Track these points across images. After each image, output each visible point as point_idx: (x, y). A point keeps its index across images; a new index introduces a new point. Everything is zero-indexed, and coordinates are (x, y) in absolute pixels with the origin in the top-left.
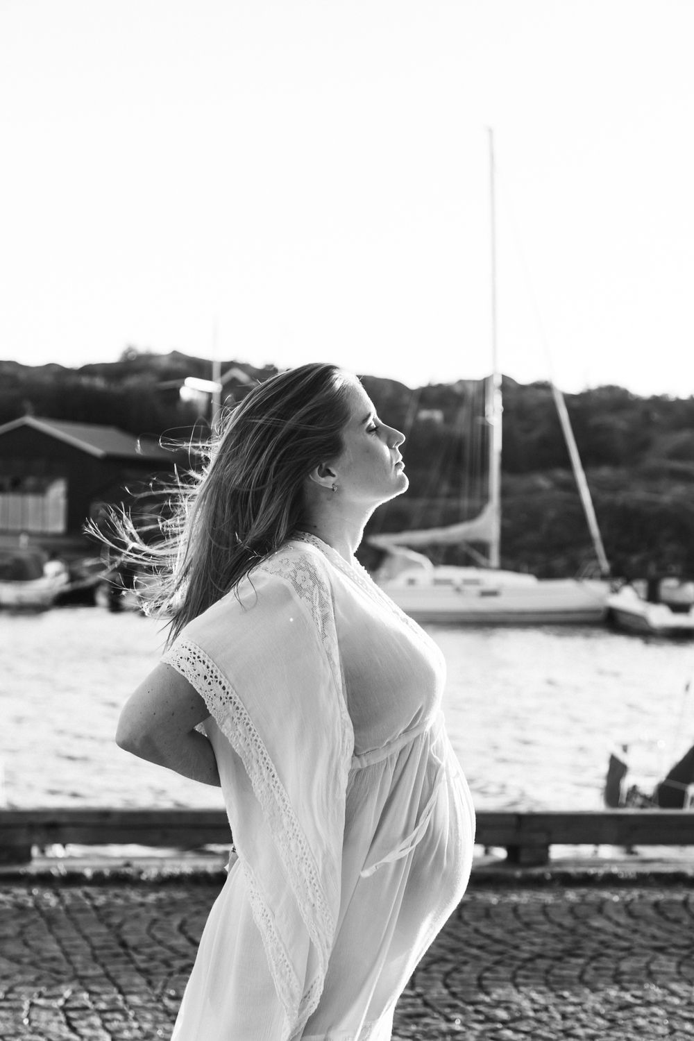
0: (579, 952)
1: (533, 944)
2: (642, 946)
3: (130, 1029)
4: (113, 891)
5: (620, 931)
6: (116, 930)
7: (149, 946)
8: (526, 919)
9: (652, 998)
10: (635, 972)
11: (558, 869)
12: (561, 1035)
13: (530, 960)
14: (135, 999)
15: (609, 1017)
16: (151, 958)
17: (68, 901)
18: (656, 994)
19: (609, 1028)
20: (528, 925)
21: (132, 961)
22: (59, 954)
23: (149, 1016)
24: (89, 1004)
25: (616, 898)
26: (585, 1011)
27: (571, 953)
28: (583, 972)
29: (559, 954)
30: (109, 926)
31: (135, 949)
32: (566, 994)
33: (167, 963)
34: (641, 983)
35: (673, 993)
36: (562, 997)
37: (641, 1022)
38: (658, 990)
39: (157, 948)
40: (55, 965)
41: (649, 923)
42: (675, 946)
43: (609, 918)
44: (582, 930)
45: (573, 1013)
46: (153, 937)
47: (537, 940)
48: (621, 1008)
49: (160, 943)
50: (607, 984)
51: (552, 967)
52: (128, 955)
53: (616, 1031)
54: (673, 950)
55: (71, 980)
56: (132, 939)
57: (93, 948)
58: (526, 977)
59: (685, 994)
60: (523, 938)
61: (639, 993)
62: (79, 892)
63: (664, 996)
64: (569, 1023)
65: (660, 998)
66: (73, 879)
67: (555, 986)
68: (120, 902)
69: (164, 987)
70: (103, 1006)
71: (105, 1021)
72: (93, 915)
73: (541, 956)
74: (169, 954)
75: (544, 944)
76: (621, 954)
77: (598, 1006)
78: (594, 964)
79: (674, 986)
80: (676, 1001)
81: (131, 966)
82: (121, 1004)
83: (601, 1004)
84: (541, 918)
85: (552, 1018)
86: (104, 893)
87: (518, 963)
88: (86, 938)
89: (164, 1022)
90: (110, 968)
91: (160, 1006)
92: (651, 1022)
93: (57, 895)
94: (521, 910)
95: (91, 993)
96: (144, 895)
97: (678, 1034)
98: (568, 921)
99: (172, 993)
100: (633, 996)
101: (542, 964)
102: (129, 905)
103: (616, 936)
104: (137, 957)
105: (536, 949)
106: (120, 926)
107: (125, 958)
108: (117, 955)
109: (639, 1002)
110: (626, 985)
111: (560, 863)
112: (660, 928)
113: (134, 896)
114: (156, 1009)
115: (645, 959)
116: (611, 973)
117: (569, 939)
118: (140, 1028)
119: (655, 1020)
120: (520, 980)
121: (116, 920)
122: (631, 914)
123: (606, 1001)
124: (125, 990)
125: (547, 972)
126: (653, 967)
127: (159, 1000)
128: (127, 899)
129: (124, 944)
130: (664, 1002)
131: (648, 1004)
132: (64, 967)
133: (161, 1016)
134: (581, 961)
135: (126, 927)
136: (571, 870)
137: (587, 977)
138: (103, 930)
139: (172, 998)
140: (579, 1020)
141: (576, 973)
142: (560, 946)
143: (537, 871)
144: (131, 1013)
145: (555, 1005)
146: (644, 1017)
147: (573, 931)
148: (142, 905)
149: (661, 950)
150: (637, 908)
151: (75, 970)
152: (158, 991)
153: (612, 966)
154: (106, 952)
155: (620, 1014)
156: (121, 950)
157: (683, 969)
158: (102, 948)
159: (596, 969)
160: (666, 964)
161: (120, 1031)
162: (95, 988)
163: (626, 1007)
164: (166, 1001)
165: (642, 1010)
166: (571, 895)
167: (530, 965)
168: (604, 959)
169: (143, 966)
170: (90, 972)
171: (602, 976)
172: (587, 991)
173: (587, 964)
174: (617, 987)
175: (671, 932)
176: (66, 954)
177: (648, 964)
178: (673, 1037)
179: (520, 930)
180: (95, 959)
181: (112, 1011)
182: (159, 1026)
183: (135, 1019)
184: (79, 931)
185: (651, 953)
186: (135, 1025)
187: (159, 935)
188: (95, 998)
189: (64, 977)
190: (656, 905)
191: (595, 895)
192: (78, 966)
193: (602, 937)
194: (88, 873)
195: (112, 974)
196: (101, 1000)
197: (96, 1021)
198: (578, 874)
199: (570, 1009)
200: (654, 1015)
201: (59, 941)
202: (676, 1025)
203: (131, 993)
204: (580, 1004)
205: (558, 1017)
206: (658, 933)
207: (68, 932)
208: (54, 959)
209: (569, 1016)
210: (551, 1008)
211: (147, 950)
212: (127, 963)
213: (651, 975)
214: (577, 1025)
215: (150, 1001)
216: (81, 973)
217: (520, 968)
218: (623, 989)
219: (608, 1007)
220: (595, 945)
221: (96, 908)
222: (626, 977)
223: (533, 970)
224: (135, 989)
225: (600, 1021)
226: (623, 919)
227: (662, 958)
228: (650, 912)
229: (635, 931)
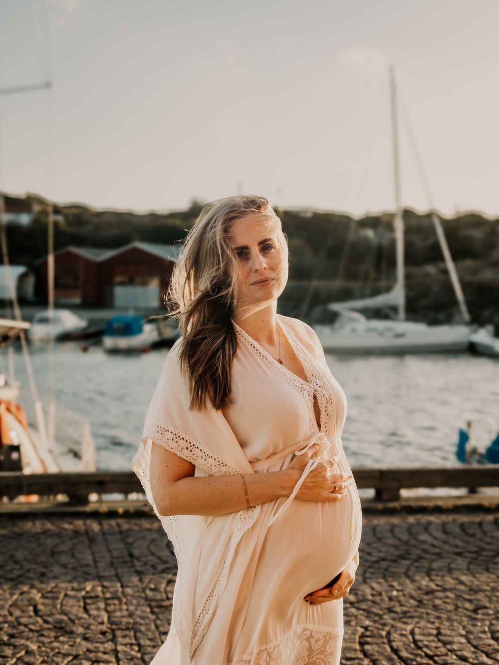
0: (408, 556)
1: (380, 551)
2: (448, 552)
3: (121, 610)
4: (134, 521)
5: (436, 542)
6: (128, 546)
7: (146, 556)
8: (379, 535)
9: (448, 586)
10: (440, 569)
11: (405, 503)
12: (386, 611)
13: (377, 562)
14: (129, 591)
15: (418, 599)
16: (145, 564)
17: (106, 527)
18: (451, 583)
19: (418, 607)
20: (379, 540)
21: (133, 566)
22: (91, 562)
23: (135, 602)
24: (101, 595)
25: (438, 521)
26: (404, 595)
27: (402, 557)
28: (408, 569)
29: (395, 558)
30: (126, 544)
32: (395, 584)
33: (154, 567)
34: (443, 576)
35: (462, 583)
36: (392, 586)
37: (438, 602)
38: (452, 581)
39: (150, 558)
40: (87, 569)
41: (455, 537)
42: (470, 552)
43: (431, 535)
44: (413, 542)
45: (396, 597)
46: (149, 550)
47: (384, 549)
48: (427, 593)
49: (153, 554)
50: (422, 577)
51: (389, 566)
52: (132, 562)
53: (421, 608)
54: (467, 554)
55: (94, 579)
56: (136, 552)
57: (113, 558)
58: (372, 573)
59: (469, 583)
60: (375, 548)
61: (440, 583)
62: (113, 522)
63: (456, 584)
64: (392, 604)
65: (453, 586)
66: (112, 514)
67: (389, 579)
68: (136, 528)
69: (149, 582)
70: (108, 595)
71: (107, 605)
72: (118, 537)
73: (384, 559)
74: (156, 561)
75: (387, 552)
76: (433, 557)
77: (413, 592)
78: (417, 564)
79: (464, 578)
80: (462, 587)
81: (132, 569)
82: (120, 594)
83: (415, 590)
84: (389, 535)
85: (383, 600)
86: (129, 523)
87: (369, 564)
88: (110, 551)
89: (143, 605)
90: (119, 570)
91: (143, 595)
92: (445, 602)
93: (100, 524)
94: (378, 530)
95: (103, 587)
96: (152, 524)
97: (460, 610)
98: (405, 537)
99: (152, 586)
100: (437, 585)
101: (384, 564)
102: (142, 530)
103: (434, 546)
105: (382, 555)
106: (132, 544)
107: (129, 564)
108: (125, 562)
109: (439, 588)
110: (433, 577)
111: (407, 499)
112: (461, 540)
114: (140, 597)
115: (448, 561)
116: (426, 569)
117: (403, 548)
118: (127, 610)
119: (447, 600)
120: (368, 575)
121: (130, 540)
122: (445, 532)
123: (419, 588)
124: (124, 584)
125: (386, 569)
126: (453, 566)
127: (144, 590)
128: (141, 527)
129: (131, 555)
130: (455, 589)
131: (445, 590)
132: (92, 570)
133: (142, 601)
134: (408, 562)
135: (135, 545)
136: (413, 504)
137: (410, 573)
138: (121, 546)
139: (151, 590)
140: (399, 601)
141: (403, 570)
142: (397, 553)
143: (392, 505)
144: (124, 600)
145: (386, 591)
146: (440, 598)
147: (406, 543)
148: (149, 530)
149: (459, 554)
150: (449, 527)
151: (98, 572)
152: (144, 586)
153: (427, 565)
154: (120, 560)
155: (426, 597)
156: (128, 559)
157: (472, 567)
158: (118, 558)
159: (417, 567)
160: (461, 563)
161: (114, 611)
162: (106, 584)
163: (430, 592)
164: (149, 593)
165: (440, 594)
166: (411, 519)
167: (376, 565)
168: (423, 561)
169: (139, 569)
170: (107, 574)
171: (419, 572)
172: (408, 582)
173: (412, 564)
174: (427, 579)
175: (467, 542)
176: (95, 562)
177: (449, 564)
178: (456, 612)
179: (374, 542)
180: (112, 564)
181: (113, 598)
182: (139, 608)
183: (126, 604)
184: (107, 546)
185: (453, 556)
186: (125, 607)
187: (153, 549)
188: (105, 590)
189: (90, 577)
190: (462, 526)
191: (425, 519)
192: (101, 569)
193: (425, 546)
194: (121, 510)
195: (120, 574)
196: (108, 591)
197: (102, 605)
198: (417, 506)
199: (395, 593)
200: (447, 597)
201: (93, 554)
202: (460, 604)
203: (128, 587)
204: (402, 591)
205: (386, 599)
206: (458, 542)
207: (100, 548)
208: (87, 565)
209: (393, 598)
210: (384, 594)
211: (144, 559)
212: (130, 567)
213: (450, 570)
214: (397, 604)
215: (138, 591)
216: (101, 574)
217: (370, 567)
218: (432, 580)
219: (419, 592)
220: (418, 552)
221: (121, 532)
222: (434, 573)
223: (378, 568)
224: (130, 584)
225: (412, 601)
226: (439, 535)
227: (459, 560)
228: (457, 530)
229: (445, 542)
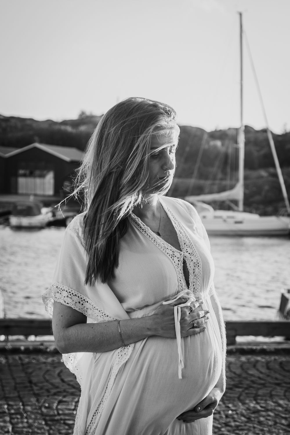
0: (241, 386)
2: (270, 383)
3: (22, 422)
4: (32, 356)
5: (261, 376)
6: (29, 375)
7: (42, 382)
9: (269, 408)
10: (264, 395)
11: (239, 347)
12: (223, 425)
14: (29, 408)
15: (247, 417)
16: (41, 388)
17: (11, 361)
18: (272, 406)
19: (247, 422)
21: (32, 390)
23: (33, 416)
24: (7, 411)
25: (263, 360)
26: (237, 414)
27: (237, 386)
28: (240, 395)
29: (231, 386)
30: (26, 373)
31: (36, 384)
32: (230, 405)
33: (48, 391)
34: (266, 400)
35: (280, 405)
36: (228, 407)
37: (262, 419)
38: (273, 404)
39: (45, 384)
41: (275, 372)
42: (286, 383)
43: (258, 370)
44: (244, 375)
45: (231, 415)
46: (45, 378)
48: (254, 412)
49: (47, 381)
50: (251, 401)
51: (226, 393)
52: (31, 387)
53: (250, 423)
54: (284, 385)
55: (1, 399)
56: (34, 380)
57: (16, 383)
59: (285, 406)
61: (264, 405)
62: (17, 357)
63: (275, 406)
64: (228, 420)
65: (273, 408)
66: (16, 351)
67: (226, 402)
68: (34, 361)
69: (44, 402)
70: (13, 411)
71: (11, 418)
72: (21, 368)
74: (50, 386)
76: (259, 386)
77: (244, 411)
78: (247, 391)
79: (281, 402)
80: (280, 409)
81: (31, 392)
82: (21, 411)
83: (245, 410)
85: (221, 417)
86: (29, 358)
88: (14, 379)
89: (40, 419)
90: (21, 393)
91: (39, 412)
92: (267, 419)
93: (6, 358)
95: (8, 405)
96: (47, 359)
97: (278, 425)
98: (239, 371)
99: (47, 405)
100: (261, 407)
102: (39, 363)
103: (260, 378)
104: (35, 388)
106: (31, 373)
107: (29, 388)
108: (26, 387)
109: (263, 409)
110: (259, 401)
111: (241, 344)
112: (280, 374)
113: (42, 359)
114: (37, 413)
115: (270, 389)
116: (253, 395)
117: (237, 379)
118: (27, 422)
119: (269, 418)
121: (30, 370)
122: (268, 368)
123: (248, 409)
124: (25, 403)
126: (273, 393)
127: (40, 408)
128: (38, 360)
129: (30, 382)
130: (275, 410)
131: (267, 410)
133: (39, 416)
134: (240, 390)
135: (34, 374)
136: (245, 347)
137: (242, 398)
138: (23, 375)
139: (46, 407)
140: (233, 418)
141: (237, 396)
142: (232, 383)
143: (230, 348)
144: (25, 415)
145: (224, 411)
146: (264, 416)
147: (239, 376)
148: (45, 363)
149: (278, 384)
150: (271, 365)
151: (5, 394)
152: (40, 404)
153: (254, 392)
154: (21, 385)
155: (253, 415)
156: (28, 385)
157: (287, 394)
158: (20, 383)
159: (247, 394)
160: (280, 391)
161: (17, 423)
162: (11, 403)
163: (256, 412)
164: (44, 410)
165: (264, 413)
166: (243, 359)
168: (251, 389)
169: (36, 392)
170: (12, 395)
171: (248, 397)
172: (240, 404)
173: (243, 391)
174: (254, 402)
175: (284, 376)
176: (3, 387)
177: (271, 391)
178: (275, 426)
180: (15, 388)
181: (16, 414)
182: (37, 421)
183: (26, 418)
184: (12, 375)
185: (274, 386)
186: (25, 420)
187: (47, 377)
188: (10, 407)
190: (281, 364)
191: (253, 358)
192: (7, 392)
193: (253, 379)
194: (22, 348)
195: (22, 396)
196: (13, 409)
197: (8, 419)
198: (248, 349)
199: (230, 412)
200: (269, 416)
201: (1, 380)
202: (278, 421)
203: (28, 405)
204: (235, 410)
205: (224, 416)
206: (278, 376)
207: (6, 376)
209: (229, 416)
210: (222, 412)
211: (40, 385)
212: (30, 391)
213: (271, 396)
214: (231, 420)
215: (36, 409)
216: (7, 395)
218: (258, 403)
219: (248, 411)
220: (248, 382)
221: (23, 365)
222: (259, 398)
224: (30, 403)
225: (243, 418)
226: (264, 370)
227: (278, 388)
228: (277, 367)
229: (268, 376)
